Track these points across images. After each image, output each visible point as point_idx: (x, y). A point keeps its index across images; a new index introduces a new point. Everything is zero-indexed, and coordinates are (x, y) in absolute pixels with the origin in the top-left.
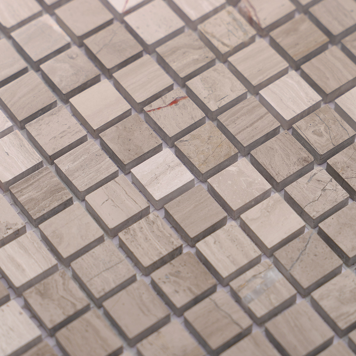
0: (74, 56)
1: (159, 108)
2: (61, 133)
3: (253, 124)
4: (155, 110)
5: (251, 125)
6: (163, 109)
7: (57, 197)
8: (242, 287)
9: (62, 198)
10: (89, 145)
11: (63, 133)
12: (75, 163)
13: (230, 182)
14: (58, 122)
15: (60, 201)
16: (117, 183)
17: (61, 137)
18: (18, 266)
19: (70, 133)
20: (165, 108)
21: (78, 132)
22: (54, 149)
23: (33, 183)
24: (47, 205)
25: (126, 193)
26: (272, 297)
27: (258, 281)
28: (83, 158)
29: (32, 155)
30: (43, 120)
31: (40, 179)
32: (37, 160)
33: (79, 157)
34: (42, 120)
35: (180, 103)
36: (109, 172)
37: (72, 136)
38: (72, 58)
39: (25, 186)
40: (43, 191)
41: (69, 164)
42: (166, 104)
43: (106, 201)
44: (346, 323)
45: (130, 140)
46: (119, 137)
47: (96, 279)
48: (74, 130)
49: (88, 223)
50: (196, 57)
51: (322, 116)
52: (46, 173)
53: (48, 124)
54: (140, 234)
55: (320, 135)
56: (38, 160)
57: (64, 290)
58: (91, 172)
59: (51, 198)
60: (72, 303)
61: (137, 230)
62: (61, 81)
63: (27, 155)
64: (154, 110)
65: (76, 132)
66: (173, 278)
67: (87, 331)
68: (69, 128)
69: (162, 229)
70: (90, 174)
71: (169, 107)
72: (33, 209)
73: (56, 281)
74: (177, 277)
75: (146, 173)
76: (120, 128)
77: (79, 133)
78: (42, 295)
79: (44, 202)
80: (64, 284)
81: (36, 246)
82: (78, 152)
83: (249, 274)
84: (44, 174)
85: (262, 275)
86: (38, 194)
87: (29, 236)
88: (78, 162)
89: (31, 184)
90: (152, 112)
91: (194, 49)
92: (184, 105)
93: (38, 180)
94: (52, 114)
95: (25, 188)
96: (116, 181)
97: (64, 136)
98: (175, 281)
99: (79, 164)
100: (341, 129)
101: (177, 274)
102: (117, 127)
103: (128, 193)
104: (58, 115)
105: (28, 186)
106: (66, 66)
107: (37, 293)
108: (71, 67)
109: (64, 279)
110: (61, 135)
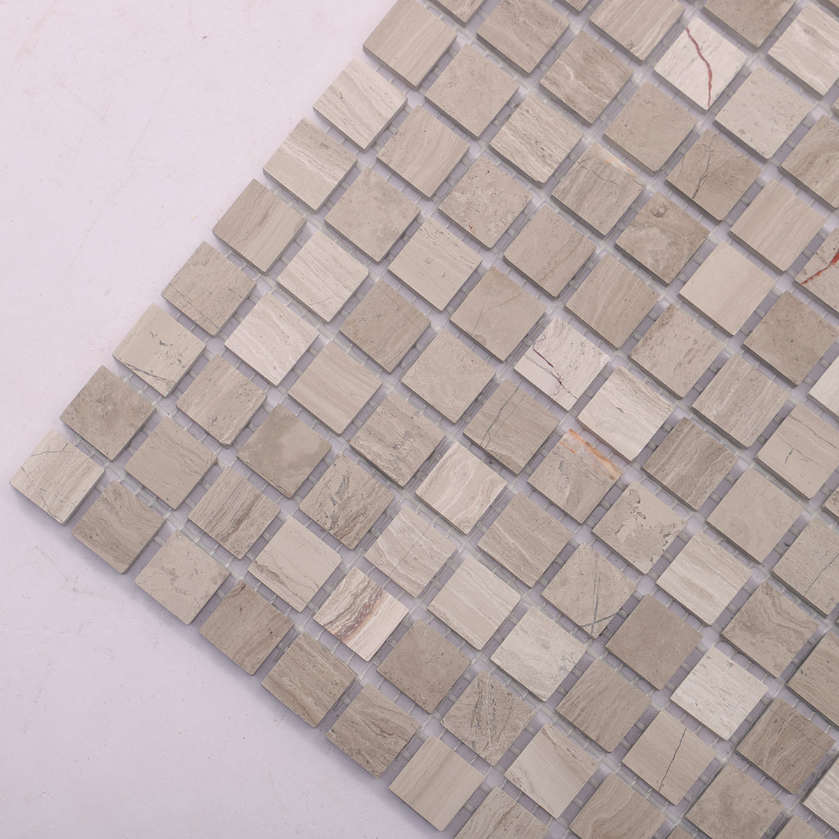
0: (662, 211)
1: (818, 274)
2: (686, 355)
4: (814, 278)
6: (825, 272)
7: (718, 466)
9: (725, 466)
10: (734, 365)
11: (691, 354)
12: (725, 402)
14: (676, 336)
15: (723, 471)
16: (795, 419)
17: (690, 362)
18: (701, 592)
19: (700, 351)
20: (827, 270)
21: (711, 345)
22: (685, 384)
23: (675, 450)
24: (708, 483)
25: (815, 434)
28: (733, 390)
29: (656, 402)
30: (653, 339)
31: (682, 441)
32: (668, 411)
33: (727, 389)
34: (651, 338)
36: (778, 405)
37: (704, 355)
38: (659, 215)
39: (665, 459)
40: (694, 461)
41: (716, 405)
42: (826, 263)
43: (790, 454)
45: (792, 341)
46: (774, 340)
47: (816, 585)
48: (704, 345)
49: (776, 497)
52: (688, 428)
53: (662, 343)
56: (669, 409)
57: (778, 613)
58: (752, 410)
59: (709, 470)
60: (795, 631)
62: (657, 261)
63: (649, 405)
64: (811, 278)
65: (709, 348)
67: (830, 670)
68: (696, 342)
70: (752, 414)
71: (833, 267)
72: (689, 495)
73: (761, 602)
75: (833, 391)
76: (772, 323)
77: (713, 348)
78: (751, 628)
79: (701, 479)
80: (774, 604)
81: (715, 553)
82: (722, 382)
84: (686, 431)
86: (689, 467)
87: (699, 540)
88: (727, 399)
89: (673, 454)
90: (809, 282)
93: (680, 444)
94: (663, 325)
95: (666, 463)
96: (793, 418)
97: (693, 358)
99: (731, 402)
102: (765, 322)
103: (817, 433)
104: (671, 323)
105: (669, 459)
106: (655, 232)
107: (741, 629)
108: (663, 231)
109: (772, 597)
110: (688, 358)
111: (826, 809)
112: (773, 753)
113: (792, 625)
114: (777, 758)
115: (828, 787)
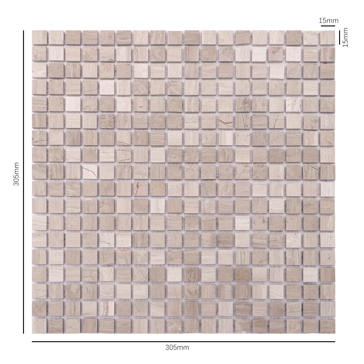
0: (103, 202)
3: (159, 172)
4: (136, 193)
5: (160, 173)
8: (204, 211)
9: (146, 236)
10: (135, 218)
12: (138, 225)
13: (173, 191)
14: (122, 221)
18: (159, 260)
22: (130, 228)
23: (136, 240)
24: (146, 241)
26: (212, 206)
27: (206, 206)
28: (138, 222)
29: (127, 234)
30: (118, 224)
32: (130, 234)
35: (139, 185)
36: (147, 218)
37: (129, 220)
38: (103, 203)
40: (141, 239)
41: (137, 227)
43: (155, 226)
44: (232, 194)
45: (141, 207)
46: (138, 209)
47: (176, 244)
50: (127, 170)
51: (170, 152)
52: (136, 234)
53: (120, 224)
54: (171, 225)
55: (176, 157)
57: (174, 254)
58: (144, 223)
59: (144, 239)
60: (179, 254)
61: (170, 224)
62: (109, 211)
63: (126, 236)
65: (129, 218)
66: (190, 226)
67: (189, 256)
68: (126, 219)
69: (174, 218)
71: (138, 189)
72: (145, 245)
73: (169, 254)
74: (190, 224)
75: (154, 210)
78: (171, 260)
79: (144, 241)
80: (172, 253)
81: (157, 252)
82: (135, 223)
83: (202, 206)
85: (205, 204)
86: (141, 241)
87: (152, 252)
91: (124, 169)
92: (140, 185)
93: (136, 238)
95: (137, 243)
96: (151, 219)
98: (191, 226)
100: (178, 151)
101: (189, 224)
102: (134, 207)
103: (157, 219)
105: (137, 242)
106: (105, 206)
107: (170, 261)
108: (106, 205)
109: (171, 252)
110: (127, 223)
111: (206, 280)
112: (190, 277)
113: (177, 254)
114: (192, 278)
115: (203, 276)
